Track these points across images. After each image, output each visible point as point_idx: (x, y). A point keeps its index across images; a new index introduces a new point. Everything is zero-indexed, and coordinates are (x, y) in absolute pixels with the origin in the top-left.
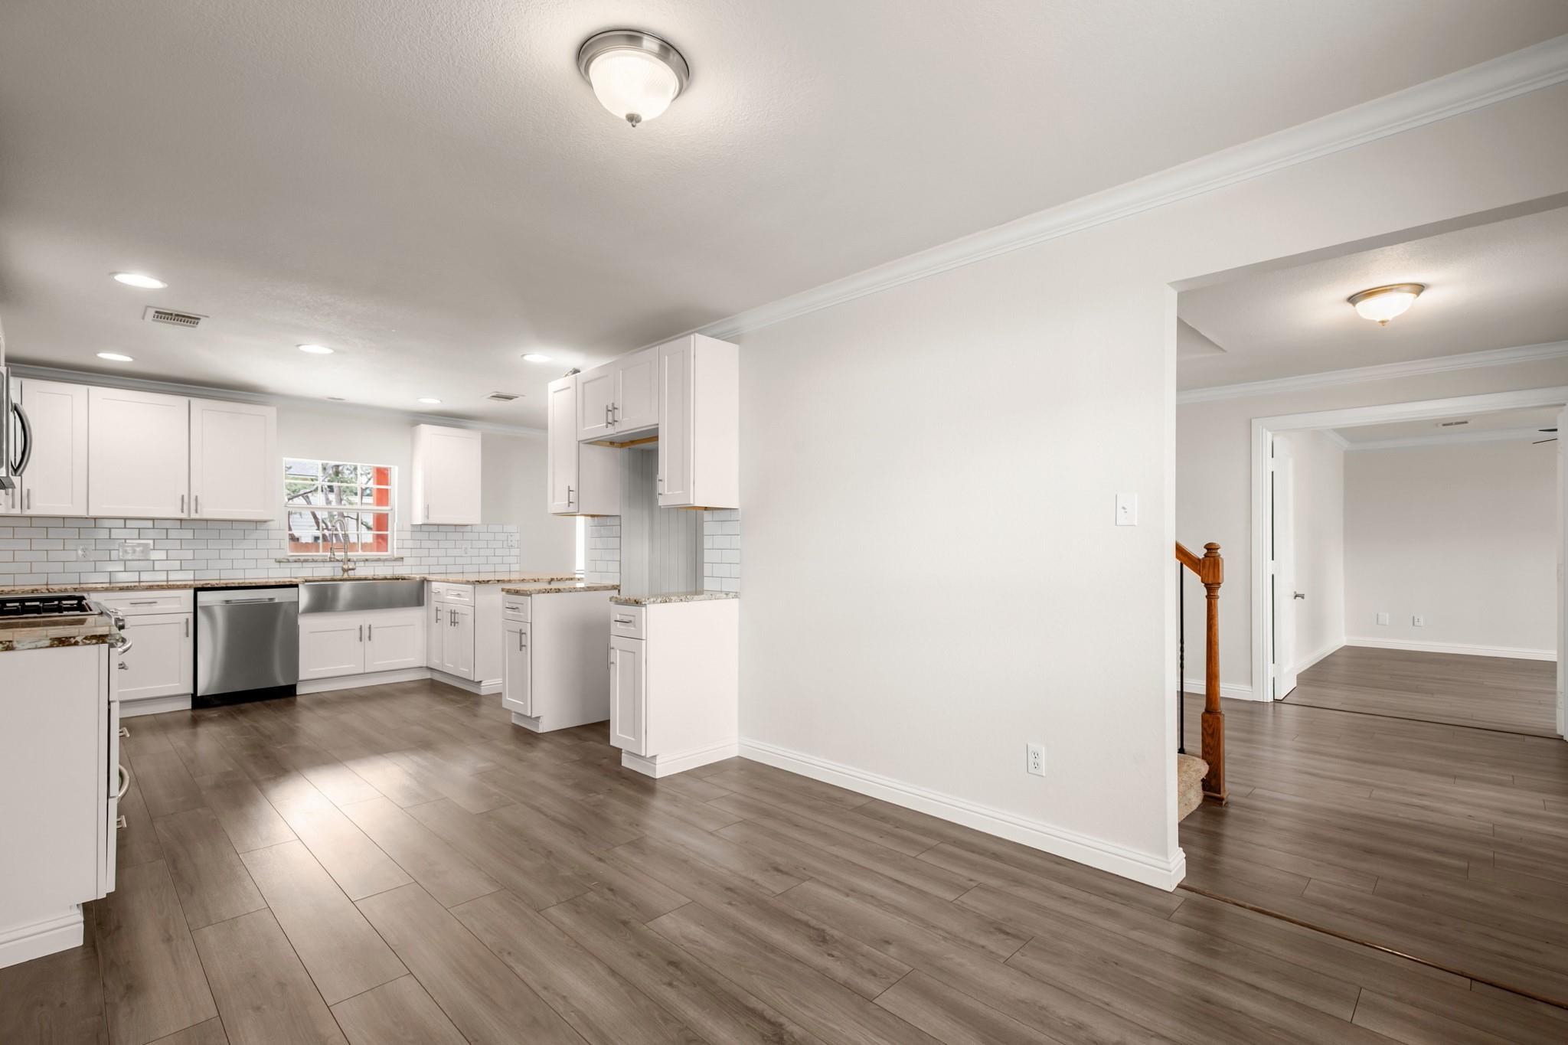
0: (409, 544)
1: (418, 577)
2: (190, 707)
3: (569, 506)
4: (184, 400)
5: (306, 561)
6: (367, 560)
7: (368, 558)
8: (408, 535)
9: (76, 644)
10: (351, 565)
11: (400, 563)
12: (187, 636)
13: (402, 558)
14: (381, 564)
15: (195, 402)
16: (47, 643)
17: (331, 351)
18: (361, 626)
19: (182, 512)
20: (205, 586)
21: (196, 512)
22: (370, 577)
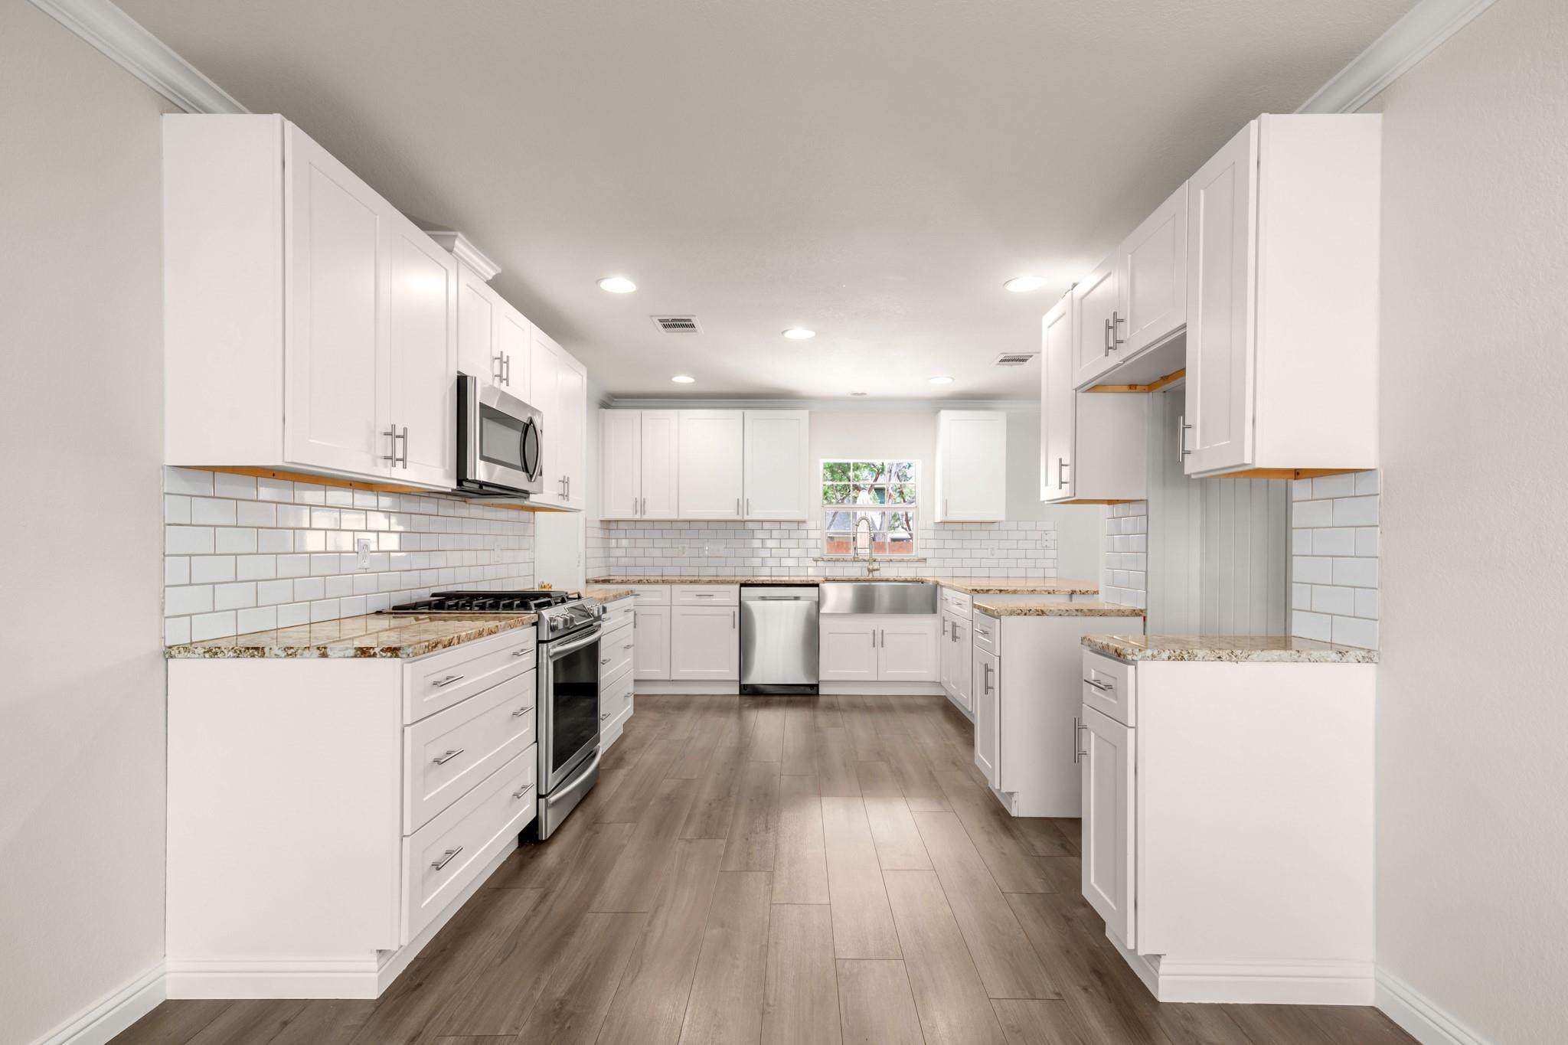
0: (932, 544)
1: (931, 580)
2: (738, 693)
3: (1060, 488)
4: (739, 412)
5: (838, 560)
6: (891, 561)
7: (892, 558)
8: (931, 534)
9: (374, 655)
10: (876, 566)
11: (923, 565)
12: (734, 627)
13: (925, 559)
14: (904, 565)
15: (748, 412)
16: (352, 652)
17: (812, 334)
18: (874, 631)
19: (738, 514)
20: (747, 582)
21: (748, 514)
22: (892, 579)
